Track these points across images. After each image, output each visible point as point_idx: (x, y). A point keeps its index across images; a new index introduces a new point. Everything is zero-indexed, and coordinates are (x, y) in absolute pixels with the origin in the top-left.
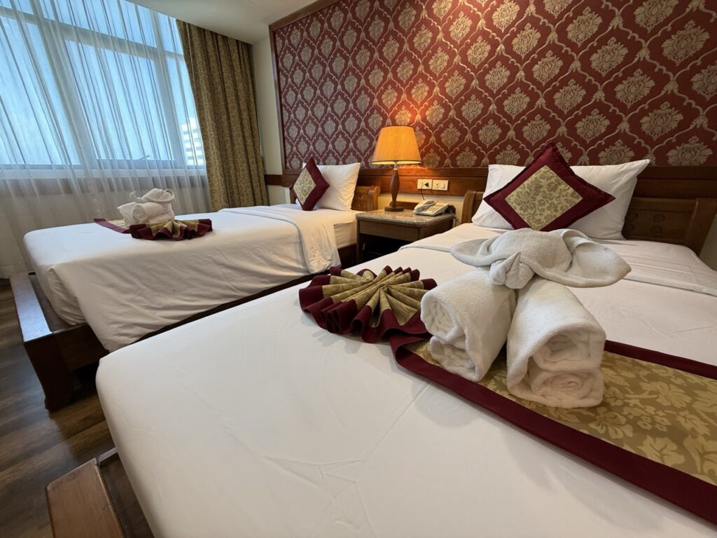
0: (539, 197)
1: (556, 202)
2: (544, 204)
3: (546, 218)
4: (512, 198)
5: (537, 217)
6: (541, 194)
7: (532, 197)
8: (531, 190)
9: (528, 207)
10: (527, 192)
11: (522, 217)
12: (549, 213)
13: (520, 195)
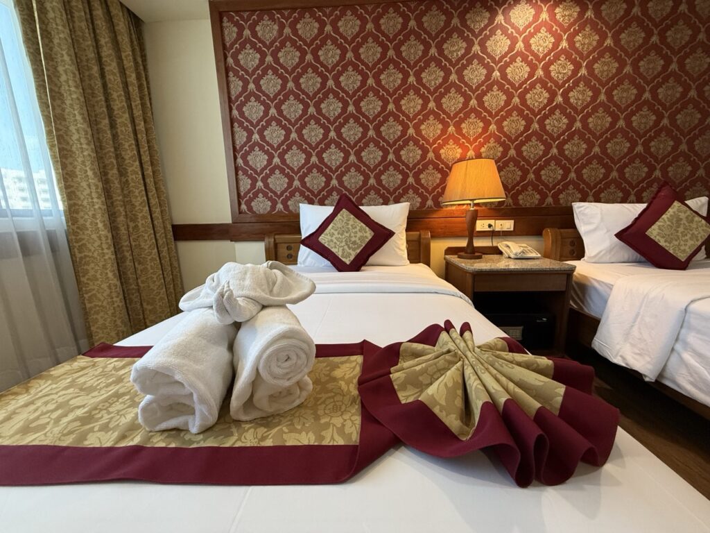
0: (681, 229)
1: (696, 233)
2: (686, 235)
3: (689, 248)
4: (654, 232)
5: (682, 248)
6: (682, 226)
7: (675, 230)
8: (672, 223)
9: (672, 239)
10: (669, 225)
11: (667, 249)
12: (692, 242)
13: (662, 228)
